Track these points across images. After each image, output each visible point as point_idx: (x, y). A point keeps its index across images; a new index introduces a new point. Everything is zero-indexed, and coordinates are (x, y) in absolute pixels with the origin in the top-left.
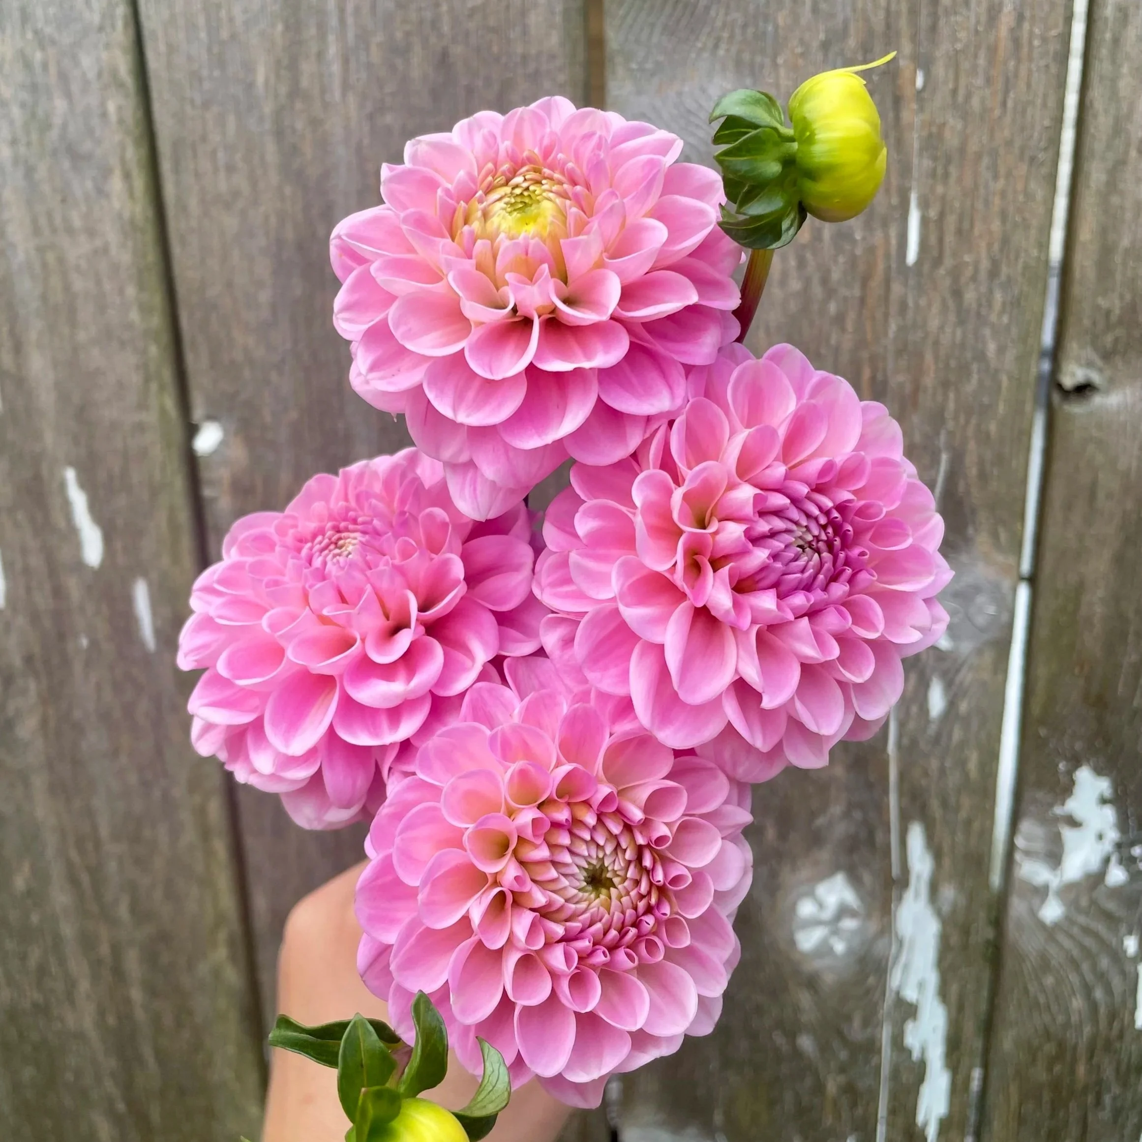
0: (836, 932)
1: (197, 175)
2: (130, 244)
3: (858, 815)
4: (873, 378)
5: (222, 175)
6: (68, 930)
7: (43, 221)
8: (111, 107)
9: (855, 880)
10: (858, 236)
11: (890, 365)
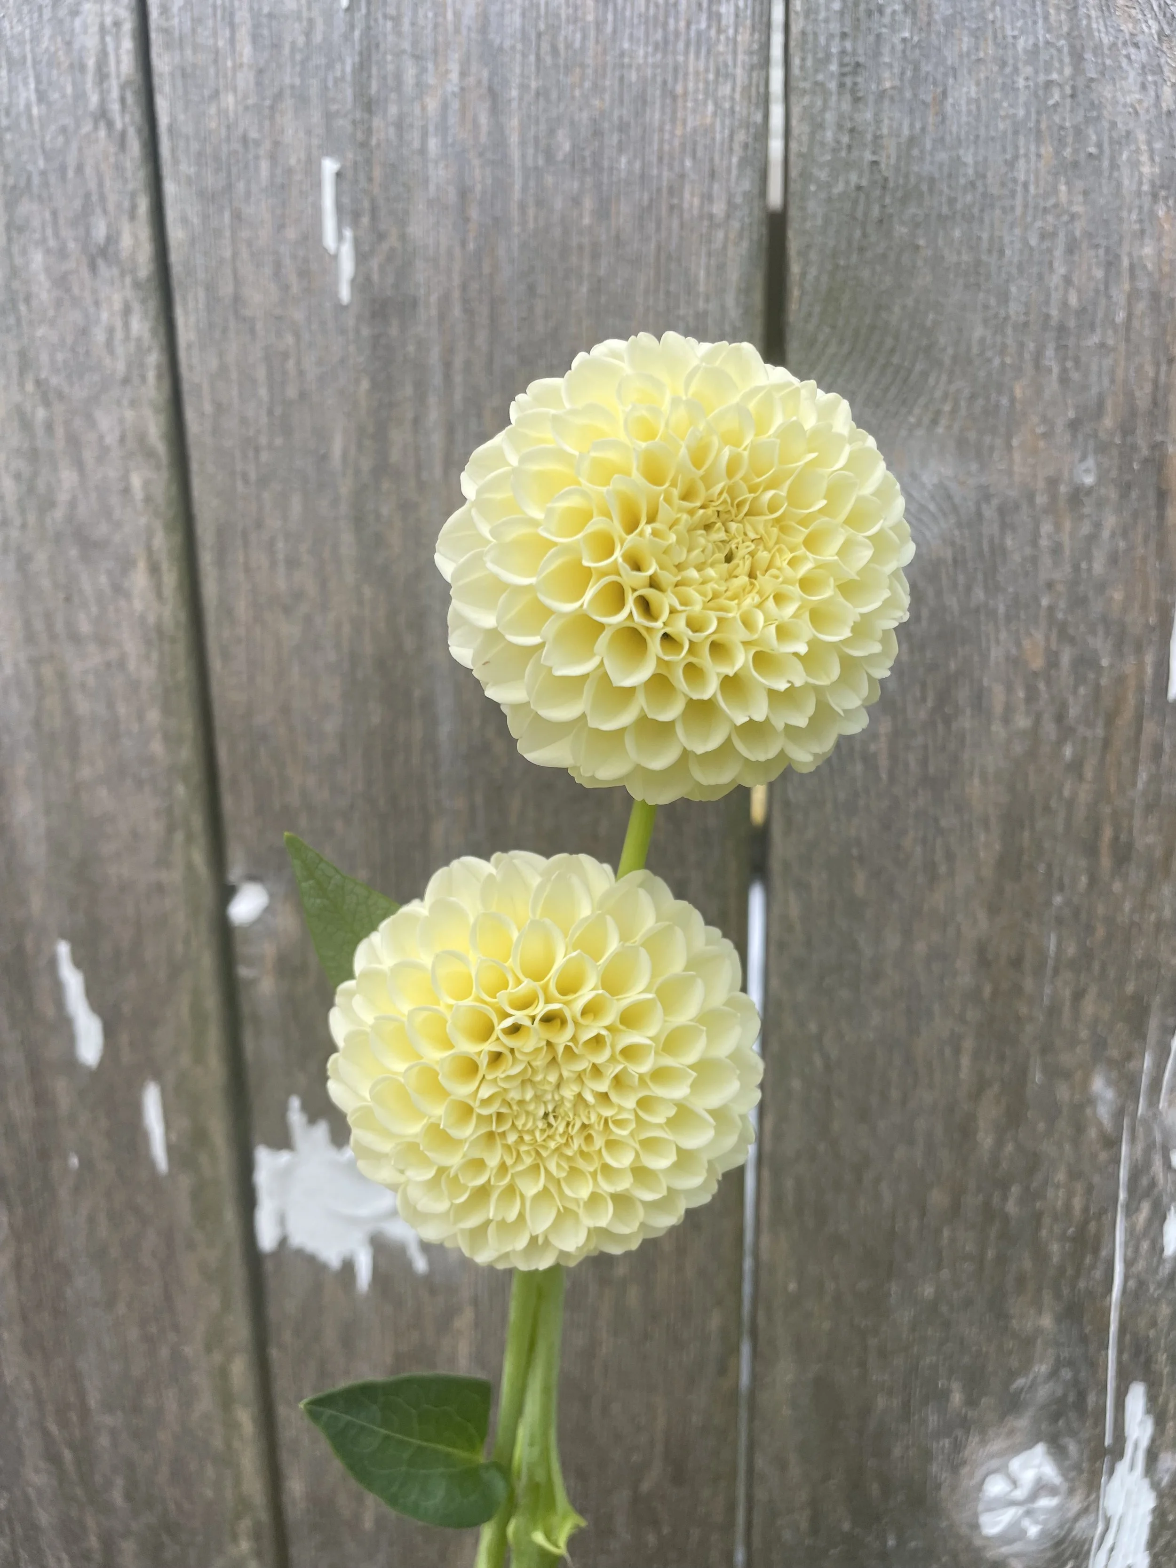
0: (1028, 1513)
1: (247, 569)
2: (155, 656)
3: (1066, 1374)
4: (1116, 839)
5: (281, 569)
7: (39, 625)
8: (136, 481)
9: (1058, 1451)
10: (1105, 662)
11: (1137, 823)
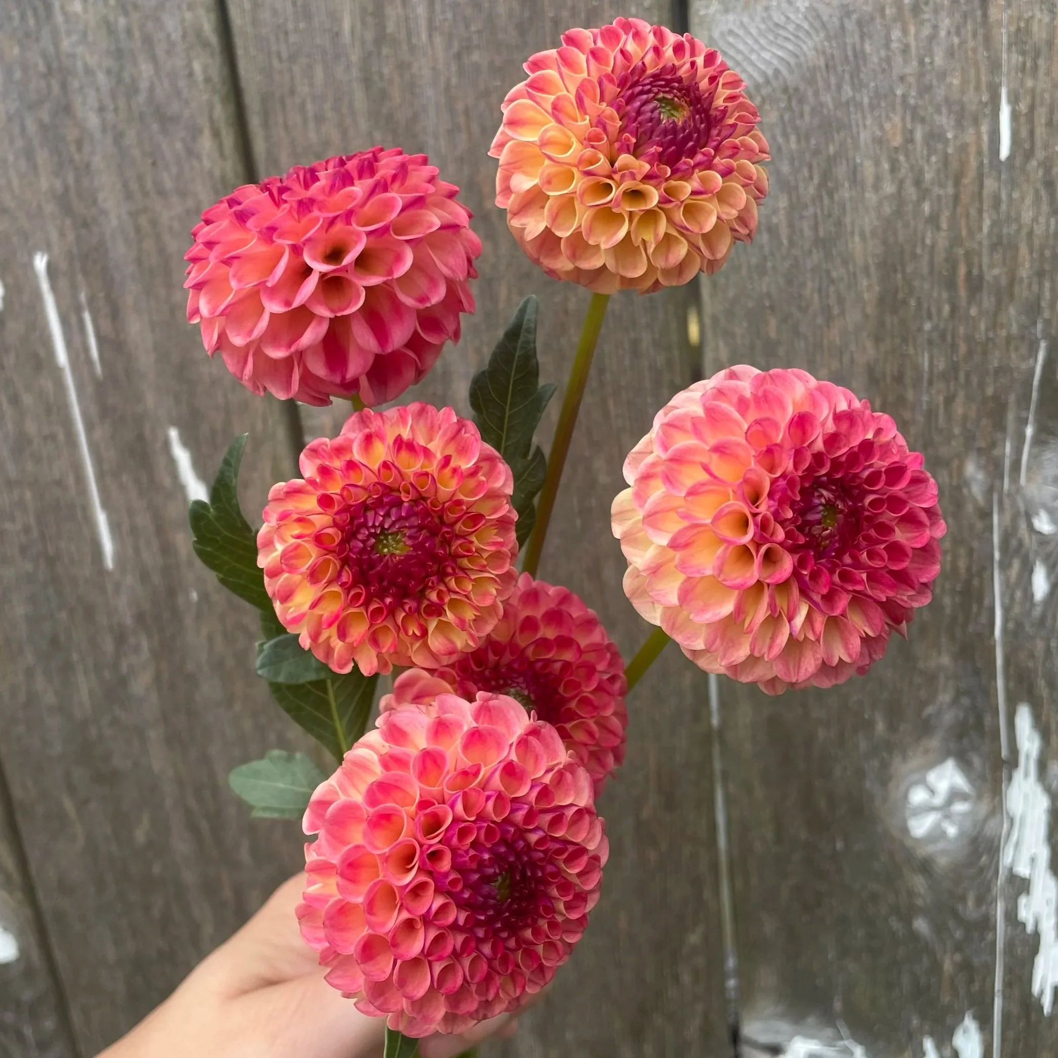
0: (948, 816)
1: (286, 127)
3: (965, 701)
4: (969, 273)
5: (312, 125)
6: (189, 877)
7: (134, 186)
8: (197, 67)
9: (964, 764)
10: (950, 135)
11: (985, 260)
